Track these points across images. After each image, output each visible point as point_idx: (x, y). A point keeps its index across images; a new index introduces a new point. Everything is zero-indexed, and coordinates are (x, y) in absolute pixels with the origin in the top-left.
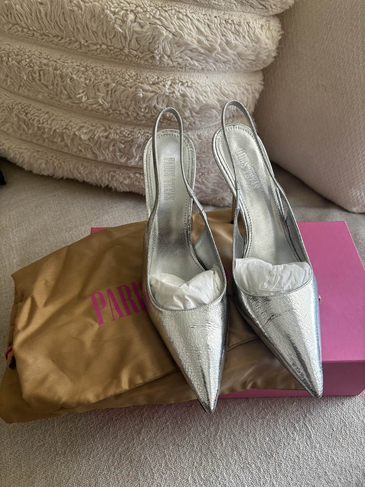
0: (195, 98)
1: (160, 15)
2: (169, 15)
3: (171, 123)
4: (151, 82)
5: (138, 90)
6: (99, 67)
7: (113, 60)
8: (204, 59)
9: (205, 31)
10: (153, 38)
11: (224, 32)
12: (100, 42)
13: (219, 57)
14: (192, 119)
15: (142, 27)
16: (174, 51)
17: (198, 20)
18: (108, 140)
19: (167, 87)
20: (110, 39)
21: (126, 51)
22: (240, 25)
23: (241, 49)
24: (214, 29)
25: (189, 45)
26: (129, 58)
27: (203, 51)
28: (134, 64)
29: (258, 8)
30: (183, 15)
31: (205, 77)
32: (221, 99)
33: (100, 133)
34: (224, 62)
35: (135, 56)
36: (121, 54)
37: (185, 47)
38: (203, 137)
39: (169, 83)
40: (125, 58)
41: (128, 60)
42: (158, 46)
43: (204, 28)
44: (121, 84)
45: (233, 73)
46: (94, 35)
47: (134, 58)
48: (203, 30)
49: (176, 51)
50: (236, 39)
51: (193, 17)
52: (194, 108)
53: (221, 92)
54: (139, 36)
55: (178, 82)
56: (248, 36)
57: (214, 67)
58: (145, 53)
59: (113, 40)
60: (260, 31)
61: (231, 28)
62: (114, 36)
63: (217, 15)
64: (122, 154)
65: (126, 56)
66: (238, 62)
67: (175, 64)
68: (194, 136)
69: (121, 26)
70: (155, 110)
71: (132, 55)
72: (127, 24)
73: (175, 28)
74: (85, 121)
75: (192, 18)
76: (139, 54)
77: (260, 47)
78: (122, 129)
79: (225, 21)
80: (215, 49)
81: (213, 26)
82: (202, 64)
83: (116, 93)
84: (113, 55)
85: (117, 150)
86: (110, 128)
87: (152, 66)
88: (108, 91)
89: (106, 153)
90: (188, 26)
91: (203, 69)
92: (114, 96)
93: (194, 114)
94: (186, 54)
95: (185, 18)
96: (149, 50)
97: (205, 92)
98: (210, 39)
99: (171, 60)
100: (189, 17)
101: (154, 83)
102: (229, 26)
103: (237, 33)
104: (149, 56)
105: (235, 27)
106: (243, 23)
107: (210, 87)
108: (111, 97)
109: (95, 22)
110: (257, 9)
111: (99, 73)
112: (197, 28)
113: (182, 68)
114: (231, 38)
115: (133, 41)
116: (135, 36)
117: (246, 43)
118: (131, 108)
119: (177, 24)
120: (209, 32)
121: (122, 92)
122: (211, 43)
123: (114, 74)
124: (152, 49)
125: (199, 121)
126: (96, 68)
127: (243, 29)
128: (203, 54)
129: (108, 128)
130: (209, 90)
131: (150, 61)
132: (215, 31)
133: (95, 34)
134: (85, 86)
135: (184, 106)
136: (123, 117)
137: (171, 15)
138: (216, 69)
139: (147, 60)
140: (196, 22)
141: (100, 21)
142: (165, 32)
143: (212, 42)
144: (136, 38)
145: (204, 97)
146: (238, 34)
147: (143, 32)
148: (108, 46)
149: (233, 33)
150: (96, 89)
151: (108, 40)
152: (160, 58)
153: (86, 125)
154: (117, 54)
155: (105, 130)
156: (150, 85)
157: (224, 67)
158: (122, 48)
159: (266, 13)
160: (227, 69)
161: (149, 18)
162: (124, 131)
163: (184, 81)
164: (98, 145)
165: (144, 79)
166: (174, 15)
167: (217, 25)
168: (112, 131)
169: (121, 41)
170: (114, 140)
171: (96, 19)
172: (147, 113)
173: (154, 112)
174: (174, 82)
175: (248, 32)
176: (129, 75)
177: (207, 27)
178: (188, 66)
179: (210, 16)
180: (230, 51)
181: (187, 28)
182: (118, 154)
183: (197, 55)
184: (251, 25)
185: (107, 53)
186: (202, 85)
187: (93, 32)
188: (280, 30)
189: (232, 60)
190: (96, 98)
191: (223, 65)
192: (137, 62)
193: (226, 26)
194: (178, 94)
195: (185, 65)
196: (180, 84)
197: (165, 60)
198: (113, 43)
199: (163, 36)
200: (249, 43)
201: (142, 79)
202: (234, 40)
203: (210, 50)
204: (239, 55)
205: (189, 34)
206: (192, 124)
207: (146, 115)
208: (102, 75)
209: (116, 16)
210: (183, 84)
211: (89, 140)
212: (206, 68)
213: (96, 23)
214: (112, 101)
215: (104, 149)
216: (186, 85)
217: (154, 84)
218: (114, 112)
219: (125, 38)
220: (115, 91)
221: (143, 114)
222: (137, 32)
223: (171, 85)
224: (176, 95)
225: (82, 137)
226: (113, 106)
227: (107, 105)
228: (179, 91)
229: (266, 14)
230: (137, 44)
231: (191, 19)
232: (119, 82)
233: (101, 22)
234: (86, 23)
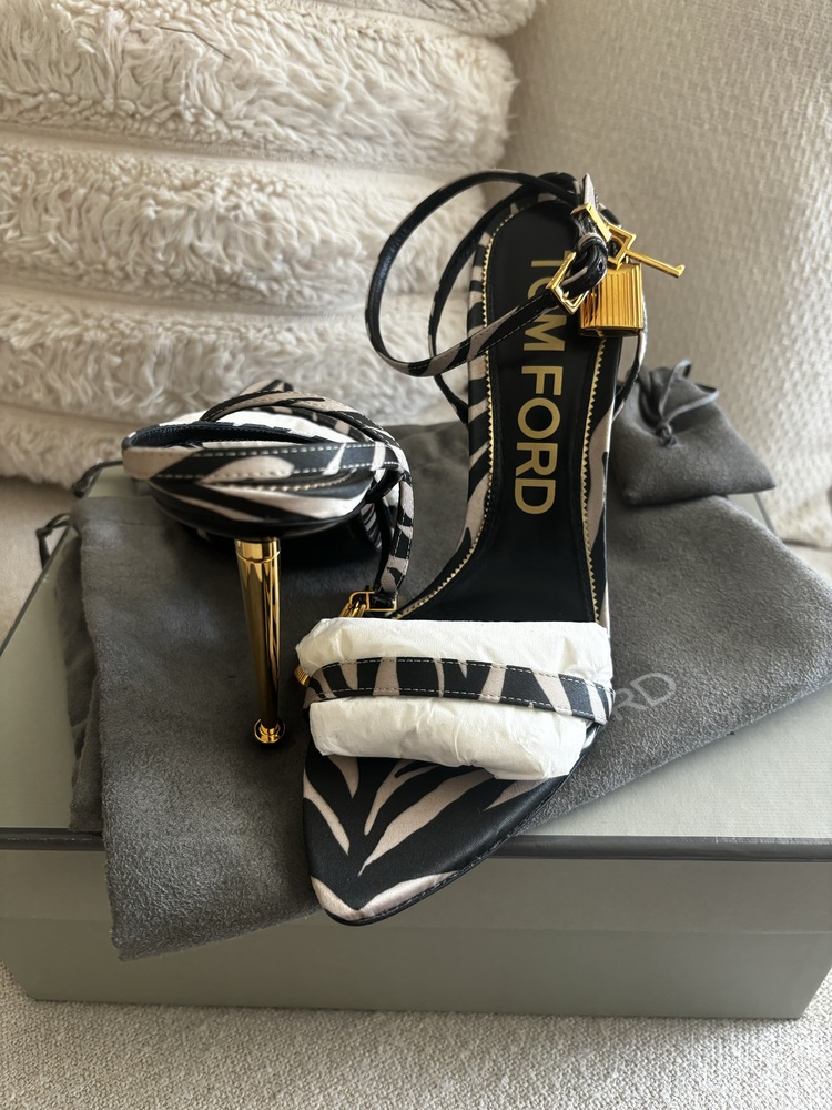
0: (295, 223)
1: (190, 12)
2: (213, 13)
3: (242, 293)
4: (177, 182)
5: (144, 203)
6: (45, 152)
7: (80, 132)
8: (313, 124)
9: (309, 51)
10: (175, 68)
11: (359, 57)
12: (44, 87)
13: (350, 121)
14: (293, 281)
15: (145, 41)
16: (230, 99)
17: (288, 26)
18: (82, 348)
19: (220, 192)
20: (69, 77)
21: (109, 102)
22: (398, 45)
23: (407, 104)
24: (332, 48)
25: (269, 84)
26: (119, 121)
27: (306, 102)
28: (133, 140)
29: (442, 7)
30: (249, 13)
31: (323, 177)
32: (367, 230)
33: (59, 330)
34: (369, 139)
35: (133, 116)
36: (96, 113)
37: (259, 91)
38: (331, 337)
39: (225, 183)
40: (108, 122)
41: (117, 127)
42: (187, 86)
43: (307, 46)
44: (100, 189)
45: (397, 172)
46: (29, 69)
47: (130, 121)
48: (302, 49)
49: (235, 100)
50: (391, 77)
51: (274, 18)
52: (294, 252)
53: (368, 215)
54: (137, 62)
55: (247, 180)
56: (423, 74)
57: (342, 147)
58: (155, 107)
59: (74, 79)
60: (454, 65)
61: (376, 49)
62: (77, 69)
63: (338, 18)
64: (119, 386)
65: (112, 115)
66: (404, 139)
67: (237, 134)
68: (307, 332)
69: (91, 42)
70: (194, 259)
71: (125, 111)
72: (106, 35)
73: (230, 44)
74: (22, 302)
75: (272, 20)
76: (142, 109)
77: (457, 107)
78: (117, 316)
79: (360, 32)
80: (339, 99)
81: (326, 41)
82: (307, 137)
83: (91, 214)
84: (78, 117)
85: (106, 372)
86: (86, 316)
87: (179, 140)
88: (69, 211)
89: (79, 383)
90: (263, 38)
91: (313, 152)
92: (85, 223)
93: (299, 270)
94: (264, 110)
95: (254, 20)
96: (165, 97)
97: (324, 211)
98: (323, 72)
99: (226, 124)
100: (263, 18)
101: (188, 183)
102: (369, 45)
103: (392, 63)
104: (166, 114)
105: (384, 48)
106: (404, 39)
107: (335, 200)
108: (80, 225)
109: (31, 38)
110: (439, 11)
111: (45, 165)
112: (289, 47)
113: (256, 147)
114: (380, 74)
115: (125, 74)
116: (130, 62)
117: (420, 91)
118: (132, 253)
119: (235, 32)
120: (319, 55)
121: (106, 211)
122: (326, 83)
123: (84, 166)
124: (171, 94)
125: (313, 288)
126: (39, 154)
127: (407, 53)
128: (308, 110)
129: (79, 315)
130: (334, 206)
131: (171, 125)
132: (333, 53)
133: (33, 68)
134: (12, 202)
135: (268, 245)
136: (114, 281)
137: (217, 12)
138: (349, 155)
139: (161, 125)
140: (285, 31)
141: (42, 36)
142: (201, 49)
143: (327, 79)
144: (133, 70)
145: (322, 225)
146: (395, 65)
147: (146, 51)
148: (63, 95)
149: (382, 63)
150: (41, 206)
151: (64, 77)
152: (196, 116)
153: (25, 312)
154: (86, 113)
155: (74, 323)
156: (177, 190)
157: (371, 153)
158: (98, 96)
159: (465, 24)
160: (379, 158)
161: (162, 19)
162: (120, 321)
163: (265, 180)
164: (58, 364)
165: (158, 173)
166: (226, 12)
167: (338, 40)
168: (90, 323)
169: (95, 80)
170: (94, 345)
171: (35, 33)
172: (174, 265)
173: (192, 262)
174: (237, 181)
175: (422, 61)
176: (120, 166)
177: (312, 44)
178: (271, 142)
179: (318, 18)
180: (378, 108)
181: (259, 41)
182: (109, 384)
183: (294, 114)
184: (427, 45)
185: (62, 114)
186: (315, 192)
187: (26, 63)
188: (510, 74)
189: (388, 135)
190: (41, 229)
191: (365, 146)
192: (139, 129)
193: (362, 43)
194: (250, 212)
195: (265, 138)
196: (254, 186)
197: (209, 123)
198: (75, 85)
199: (197, 56)
200: (428, 91)
201: (153, 175)
202: (386, 80)
203: (327, 100)
204: (406, 121)
205: (267, 59)
206: (295, 294)
207: (172, 271)
208: (54, 171)
209: (80, 18)
210: (261, 188)
211: (33, 349)
212: (321, 149)
213: (36, 39)
214: (82, 239)
215: (74, 376)
216: (270, 189)
217: (184, 187)
218: (91, 269)
219: (105, 70)
220: (88, 211)
221: (161, 268)
222: (135, 56)
223: (230, 192)
224: (244, 215)
225: (14, 341)
226: (86, 252)
227: (70, 249)
228: (251, 203)
229: (466, 26)
230: (134, 83)
231: (269, 23)
232: (96, 185)
233: (45, 37)
234: (11, 43)
